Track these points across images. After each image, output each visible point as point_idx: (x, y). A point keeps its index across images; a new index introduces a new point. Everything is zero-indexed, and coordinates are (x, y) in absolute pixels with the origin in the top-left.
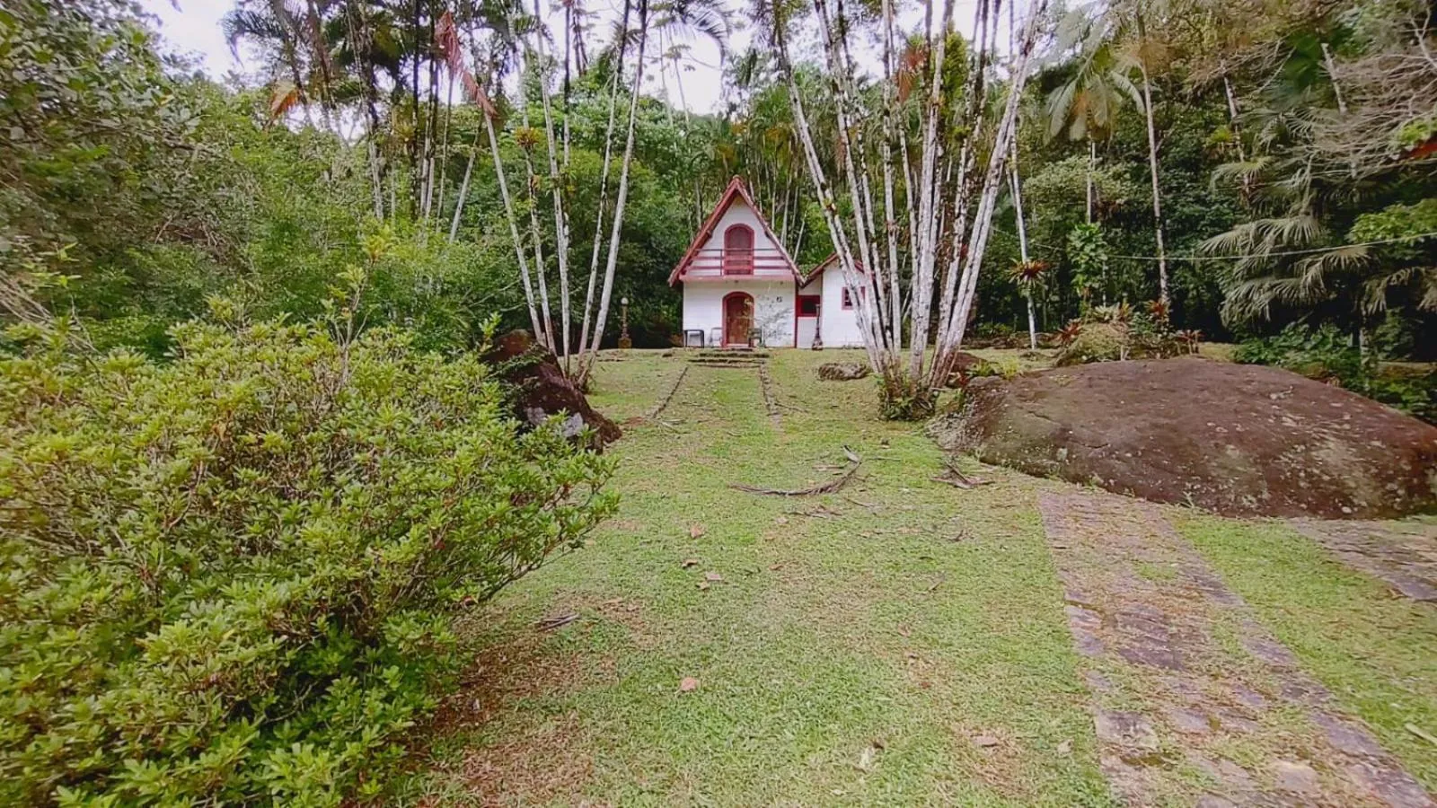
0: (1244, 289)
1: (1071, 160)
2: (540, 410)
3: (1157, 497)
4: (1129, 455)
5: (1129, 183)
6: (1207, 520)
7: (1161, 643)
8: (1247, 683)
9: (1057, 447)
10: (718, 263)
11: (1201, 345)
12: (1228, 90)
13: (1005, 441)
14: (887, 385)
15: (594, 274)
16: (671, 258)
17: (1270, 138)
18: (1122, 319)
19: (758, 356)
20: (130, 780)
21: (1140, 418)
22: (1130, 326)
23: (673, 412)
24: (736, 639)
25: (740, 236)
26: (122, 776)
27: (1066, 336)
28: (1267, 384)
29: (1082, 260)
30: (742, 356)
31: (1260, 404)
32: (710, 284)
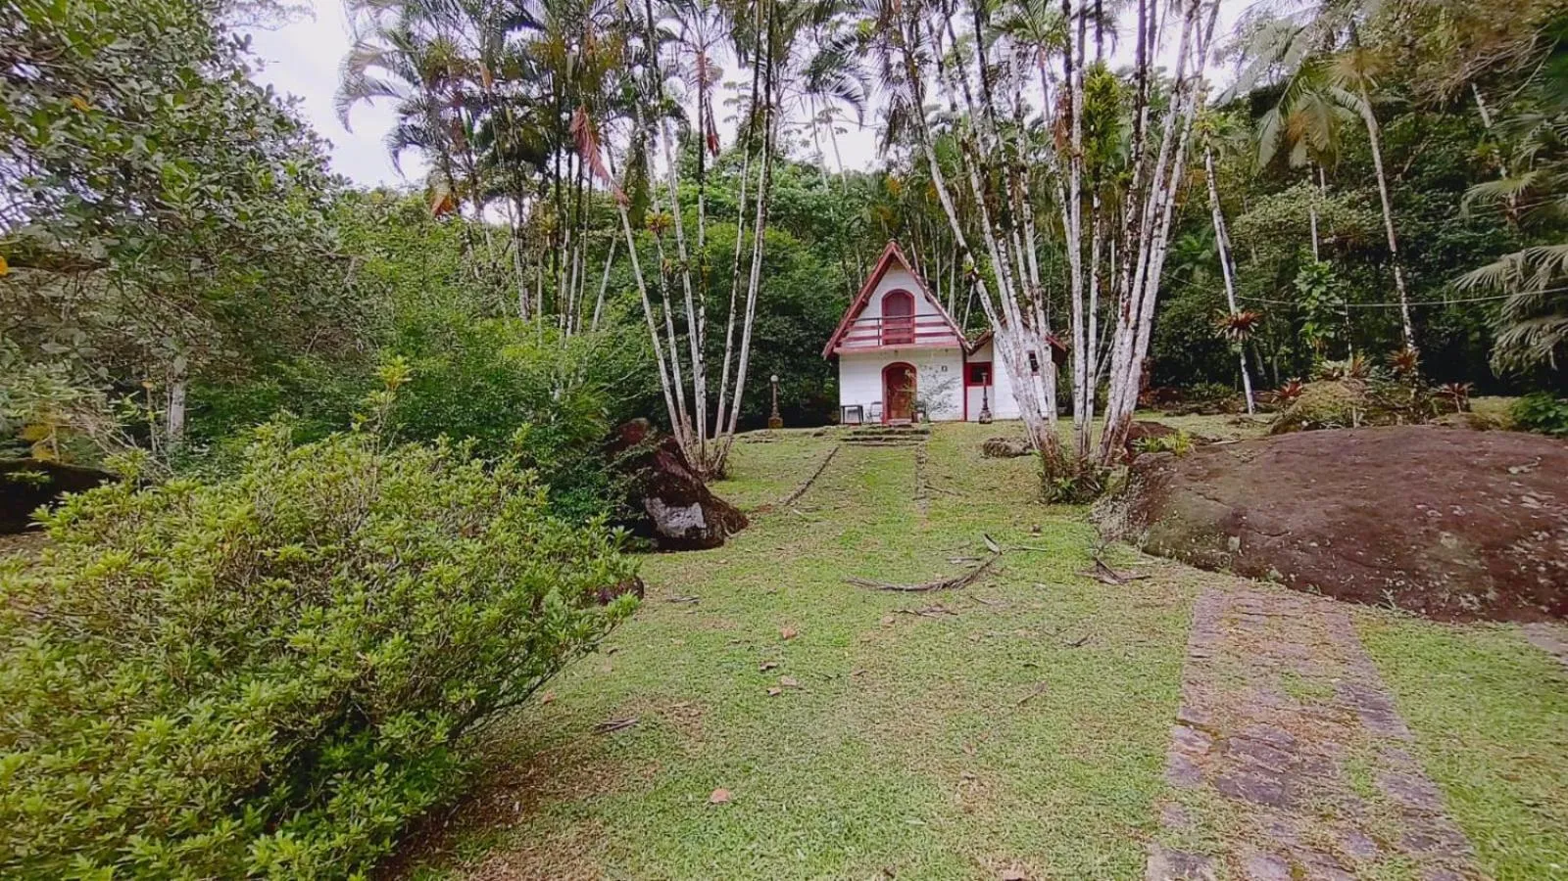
0: (1518, 331)
1: (1293, 190)
2: (658, 500)
3: (1350, 595)
4: (1314, 544)
5: (1370, 211)
6: (1409, 625)
7: (1274, 774)
8: (1362, 828)
9: (1228, 535)
10: (875, 333)
11: (1471, 401)
12: (1478, 97)
13: (1169, 528)
14: (1046, 464)
15: (728, 354)
16: (827, 329)
17: (1533, 149)
18: (1356, 375)
19: (916, 432)
20: (129, 853)
21: (1333, 499)
22: (1366, 383)
23: (810, 499)
24: (787, 749)
25: (898, 302)
26: (127, 849)
27: (1283, 397)
28: (1504, 454)
29: (1311, 305)
30: (900, 433)
31: (1493, 480)
32: (867, 355)
